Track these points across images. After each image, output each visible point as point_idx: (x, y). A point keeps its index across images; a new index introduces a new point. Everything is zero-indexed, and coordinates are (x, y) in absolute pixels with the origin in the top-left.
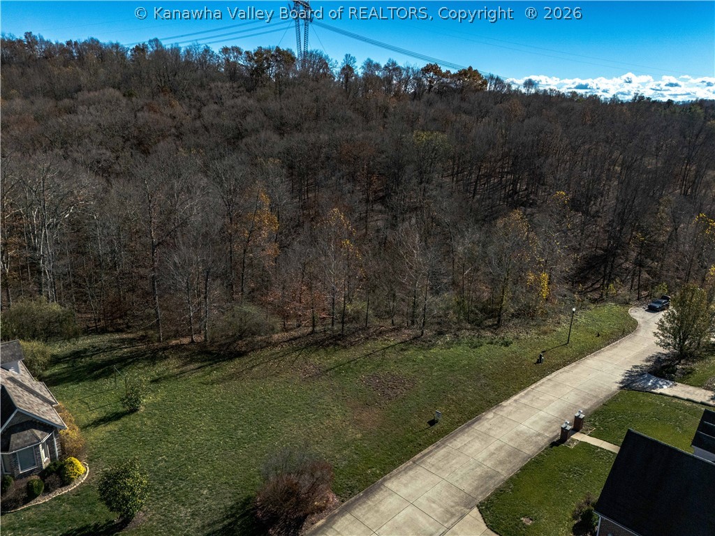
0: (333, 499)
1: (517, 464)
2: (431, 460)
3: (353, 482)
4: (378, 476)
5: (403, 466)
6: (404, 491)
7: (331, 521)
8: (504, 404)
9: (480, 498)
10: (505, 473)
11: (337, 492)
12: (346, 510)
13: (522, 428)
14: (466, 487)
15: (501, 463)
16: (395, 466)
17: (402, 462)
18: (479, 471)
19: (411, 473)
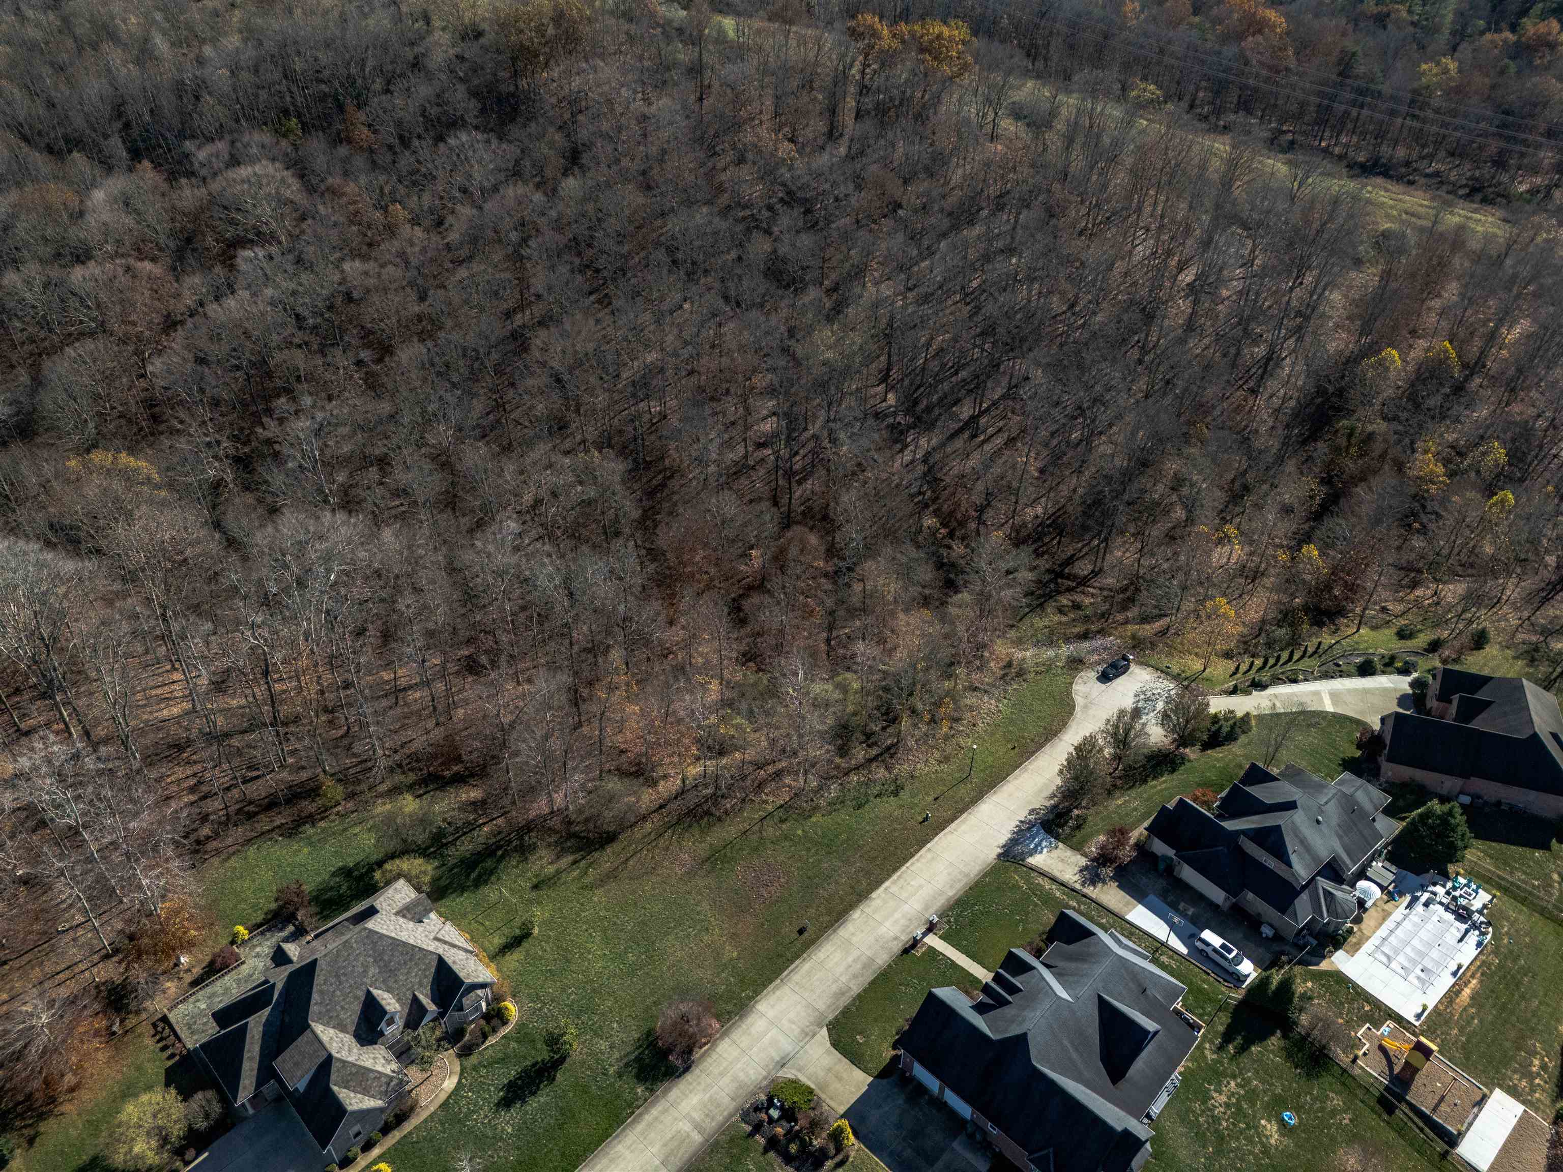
0: (716, 1025)
1: (869, 977)
2: (796, 977)
3: (729, 1007)
4: (751, 998)
5: (772, 986)
6: (771, 1014)
7: (714, 1044)
8: (874, 895)
9: (831, 1017)
10: (856, 988)
11: (718, 1017)
12: (725, 1034)
13: (883, 930)
14: (821, 1005)
15: (855, 977)
16: (765, 987)
17: (771, 982)
18: (834, 988)
19: (778, 993)
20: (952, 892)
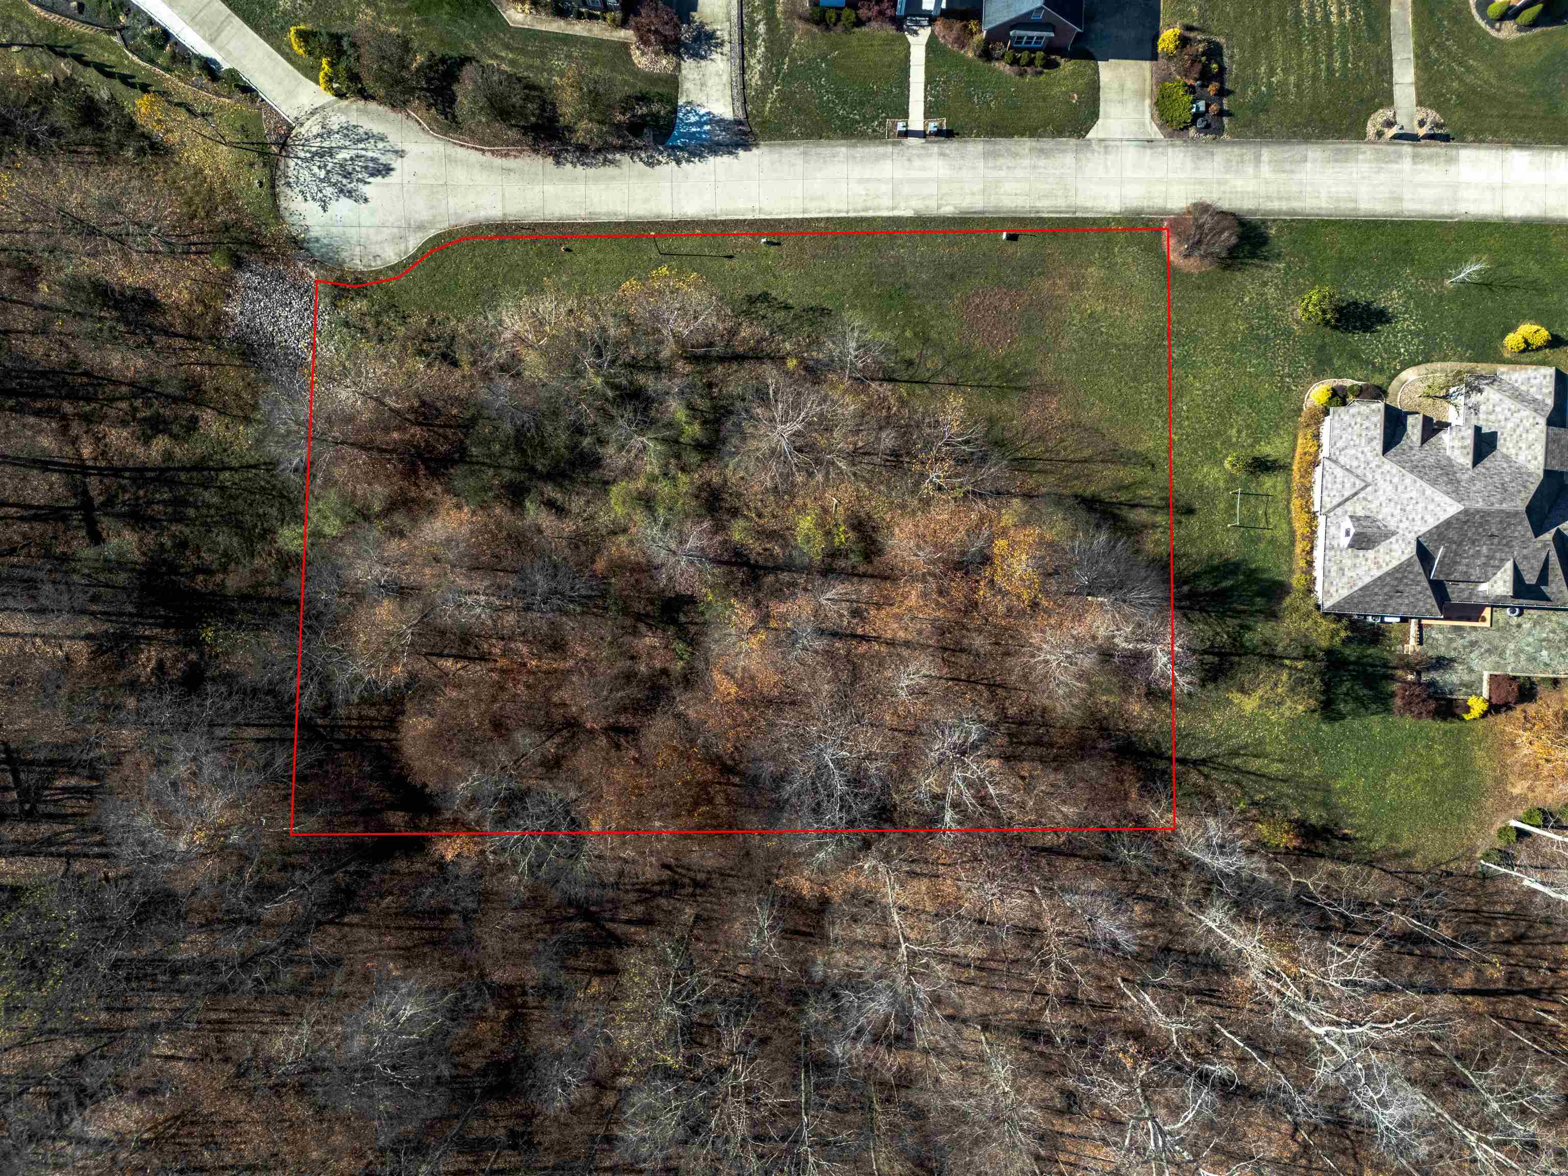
0: (1165, 227)
1: (1003, 144)
2: (1061, 203)
6: (1114, 192)
9: (1073, 141)
10: (1027, 144)
12: (1166, 212)
13: (944, 173)
14: (1069, 159)
15: (1015, 155)
18: (1042, 162)
19: (1089, 204)
20: (842, 150)
